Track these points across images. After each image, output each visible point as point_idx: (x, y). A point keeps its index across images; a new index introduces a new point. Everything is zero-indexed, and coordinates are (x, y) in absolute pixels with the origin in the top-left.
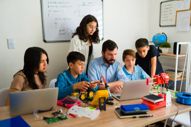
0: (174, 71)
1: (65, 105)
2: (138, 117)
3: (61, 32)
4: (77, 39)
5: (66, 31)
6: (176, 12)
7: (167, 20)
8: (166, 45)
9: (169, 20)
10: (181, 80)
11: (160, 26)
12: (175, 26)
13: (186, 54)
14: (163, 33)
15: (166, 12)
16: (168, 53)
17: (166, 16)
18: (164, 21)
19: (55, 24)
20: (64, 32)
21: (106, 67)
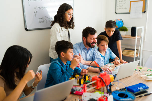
0: (134, 50)
1: (74, 92)
2: (143, 96)
3: (40, 20)
4: (58, 26)
5: (44, 19)
6: (130, 2)
7: (122, 9)
8: (125, 29)
9: (124, 9)
10: (138, 57)
11: (116, 13)
12: (129, 13)
13: (141, 36)
14: (120, 19)
15: (121, 1)
16: (126, 35)
17: (121, 5)
18: (119, 9)
19: (35, 12)
20: (42, 20)
21: (86, 51)
